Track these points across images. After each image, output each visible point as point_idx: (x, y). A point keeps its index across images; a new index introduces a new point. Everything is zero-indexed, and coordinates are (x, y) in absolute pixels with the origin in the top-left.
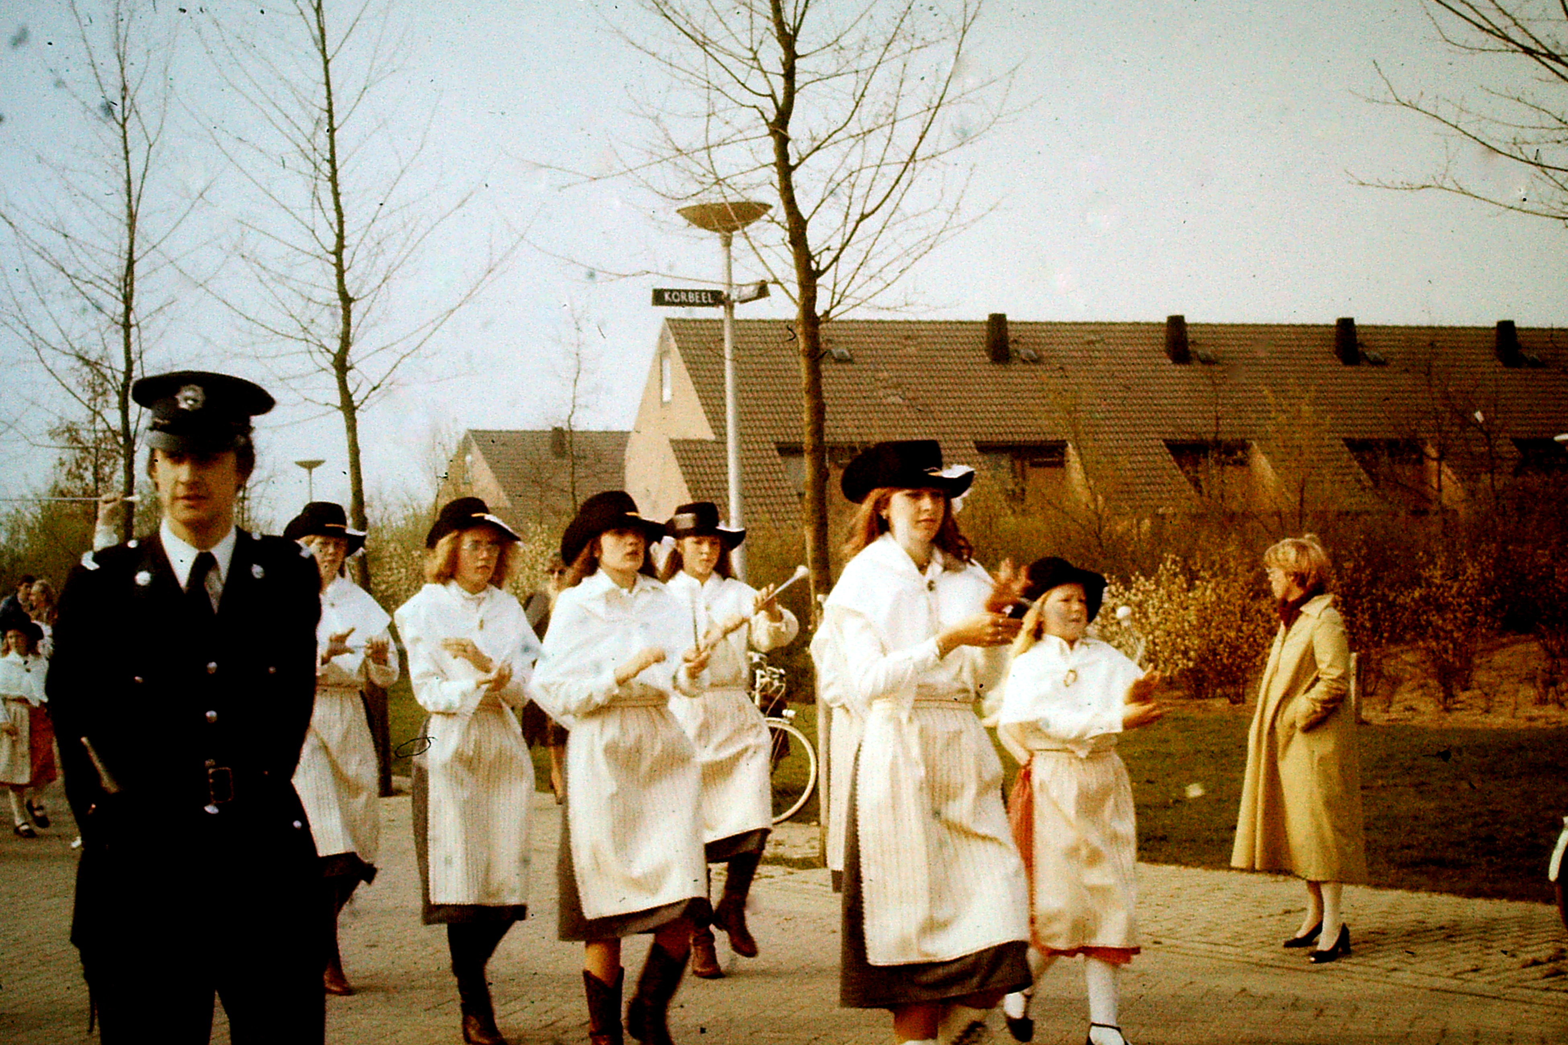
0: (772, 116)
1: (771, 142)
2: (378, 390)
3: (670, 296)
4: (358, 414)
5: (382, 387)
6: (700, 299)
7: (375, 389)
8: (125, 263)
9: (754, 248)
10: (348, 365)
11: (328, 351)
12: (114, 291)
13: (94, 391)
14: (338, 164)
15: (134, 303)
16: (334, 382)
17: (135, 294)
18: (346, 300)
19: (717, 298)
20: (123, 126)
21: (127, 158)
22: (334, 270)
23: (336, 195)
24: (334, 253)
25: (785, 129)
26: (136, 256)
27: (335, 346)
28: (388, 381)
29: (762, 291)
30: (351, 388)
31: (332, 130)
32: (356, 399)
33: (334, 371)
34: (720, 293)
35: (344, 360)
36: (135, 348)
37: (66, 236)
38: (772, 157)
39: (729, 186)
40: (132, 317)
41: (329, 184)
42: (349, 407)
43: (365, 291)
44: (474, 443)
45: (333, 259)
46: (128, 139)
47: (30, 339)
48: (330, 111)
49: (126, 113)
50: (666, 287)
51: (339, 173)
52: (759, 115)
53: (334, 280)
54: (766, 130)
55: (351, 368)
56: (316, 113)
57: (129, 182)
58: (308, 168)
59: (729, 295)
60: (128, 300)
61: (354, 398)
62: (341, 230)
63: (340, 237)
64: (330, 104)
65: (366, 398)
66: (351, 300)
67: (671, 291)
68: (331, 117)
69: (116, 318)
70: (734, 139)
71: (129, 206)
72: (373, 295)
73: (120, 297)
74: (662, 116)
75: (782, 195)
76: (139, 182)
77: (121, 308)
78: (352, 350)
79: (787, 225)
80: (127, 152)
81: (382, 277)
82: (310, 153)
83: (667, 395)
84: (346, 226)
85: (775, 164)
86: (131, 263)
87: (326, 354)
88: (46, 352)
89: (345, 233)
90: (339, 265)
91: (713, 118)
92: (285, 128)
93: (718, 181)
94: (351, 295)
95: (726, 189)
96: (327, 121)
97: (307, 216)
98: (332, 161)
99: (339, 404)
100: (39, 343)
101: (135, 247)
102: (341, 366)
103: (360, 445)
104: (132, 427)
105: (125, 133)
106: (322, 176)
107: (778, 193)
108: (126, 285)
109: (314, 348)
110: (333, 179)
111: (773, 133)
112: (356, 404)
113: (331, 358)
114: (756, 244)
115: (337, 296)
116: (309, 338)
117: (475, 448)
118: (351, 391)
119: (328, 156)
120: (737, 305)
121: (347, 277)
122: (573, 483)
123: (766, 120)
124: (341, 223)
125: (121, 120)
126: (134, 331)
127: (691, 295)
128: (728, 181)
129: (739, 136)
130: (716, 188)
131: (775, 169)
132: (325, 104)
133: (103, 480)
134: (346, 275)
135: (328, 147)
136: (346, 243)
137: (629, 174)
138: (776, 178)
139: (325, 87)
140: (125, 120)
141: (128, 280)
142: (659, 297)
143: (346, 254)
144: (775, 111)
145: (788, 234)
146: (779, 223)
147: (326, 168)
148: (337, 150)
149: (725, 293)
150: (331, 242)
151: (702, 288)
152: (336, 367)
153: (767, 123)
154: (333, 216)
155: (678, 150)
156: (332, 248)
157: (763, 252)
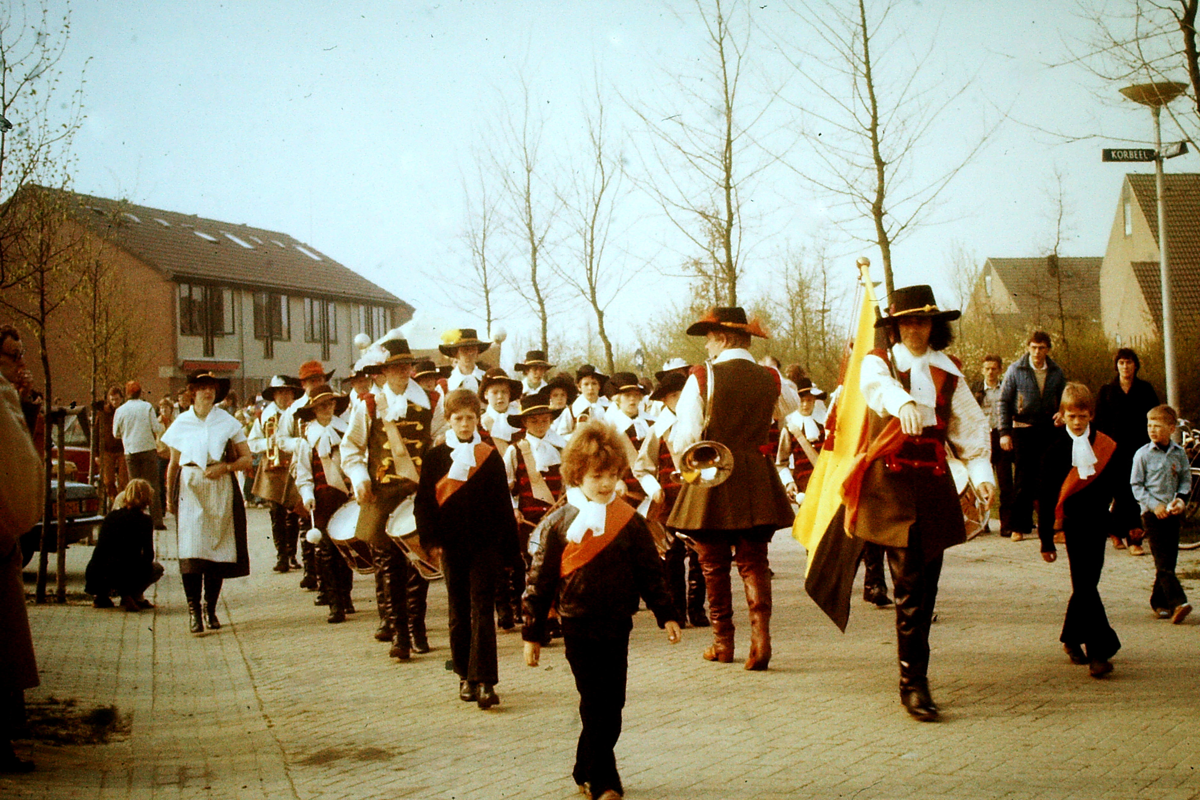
0: (1182, 16)
1: (1182, 35)
2: (905, 229)
3: (1116, 154)
4: (891, 247)
5: (909, 227)
6: (1138, 156)
7: (903, 228)
8: (724, 143)
9: (1172, 115)
10: (883, 211)
11: (868, 201)
12: (719, 163)
13: (713, 236)
14: (871, 65)
15: (732, 172)
16: (873, 225)
17: (733, 164)
18: (880, 164)
19: (1150, 155)
20: (720, 44)
21: (724, 67)
22: (871, 142)
23: (871, 87)
24: (870, 130)
25: (1193, 26)
26: (732, 138)
27: (874, 198)
28: (912, 222)
29: (1183, 149)
30: (886, 228)
31: (866, 40)
32: (889, 236)
33: (873, 217)
34: (1152, 151)
35: (880, 208)
36: (734, 204)
37: (682, 124)
38: (1183, 46)
39: (1153, 69)
40: (731, 182)
41: (865, 80)
42: (884, 242)
43: (894, 157)
44: (992, 268)
45: (870, 134)
46: (725, 54)
47: (659, 199)
48: (864, 26)
49: (722, 34)
50: (1112, 148)
51: (872, 71)
52: (1173, 14)
53: (871, 150)
54: (1178, 26)
55: (886, 213)
56: (853, 27)
57: (726, 84)
58: (849, 68)
59: (1159, 153)
60: (728, 169)
61: (888, 235)
62: (875, 113)
63: (875, 118)
64: (864, 20)
65: (897, 235)
66: (884, 164)
67: (1117, 150)
68: (865, 29)
69: (720, 183)
70: (1156, 32)
71: (727, 101)
72: (899, 160)
73: (723, 167)
74: (1103, 18)
75: (1191, 74)
76: (733, 83)
77: (724, 175)
78: (885, 201)
79: (1196, 98)
80: (724, 63)
81: (906, 146)
82: (851, 56)
83: (1129, 231)
84: (878, 110)
85: (1185, 52)
86: (729, 142)
87: (867, 204)
88: (670, 208)
89: (878, 115)
90: (875, 138)
91: (1141, 18)
92: (833, 40)
93: (1145, 65)
94: (883, 160)
95: (1152, 73)
96: (862, 33)
97: (850, 104)
98: (867, 63)
99: (877, 241)
100: (665, 201)
101: (732, 131)
102: (878, 212)
103: (893, 270)
104: (734, 260)
105: (722, 48)
106: (859, 73)
107: (1188, 74)
108: (726, 158)
109: (857, 200)
110: (868, 75)
111: (1183, 28)
112: (889, 240)
113: (871, 207)
114: (1173, 112)
115: (874, 161)
116: (853, 191)
117: (994, 271)
118: (886, 230)
119: (863, 59)
120: (1165, 159)
121: (880, 147)
122: (1059, 295)
123: (1178, 18)
124: (875, 108)
125: (719, 40)
126: (732, 191)
127: (1131, 153)
128: (1152, 65)
129: (1159, 31)
130: (1144, 71)
131: (1185, 55)
132: (860, 21)
133: (721, 298)
134: (880, 146)
135: (864, 52)
136: (879, 122)
137: (1078, 62)
138: (1186, 62)
139: (860, 9)
140: (721, 39)
141: (728, 155)
142: (1108, 156)
143: (879, 130)
144: (1184, 11)
145: (1196, 104)
146: (1190, 96)
147: (863, 68)
148: (870, 54)
149: (1156, 151)
150: (868, 122)
151: (1138, 148)
152: (874, 213)
153: (1179, 20)
154: (869, 103)
155: (1115, 42)
156: (869, 126)
157: (1180, 119)
